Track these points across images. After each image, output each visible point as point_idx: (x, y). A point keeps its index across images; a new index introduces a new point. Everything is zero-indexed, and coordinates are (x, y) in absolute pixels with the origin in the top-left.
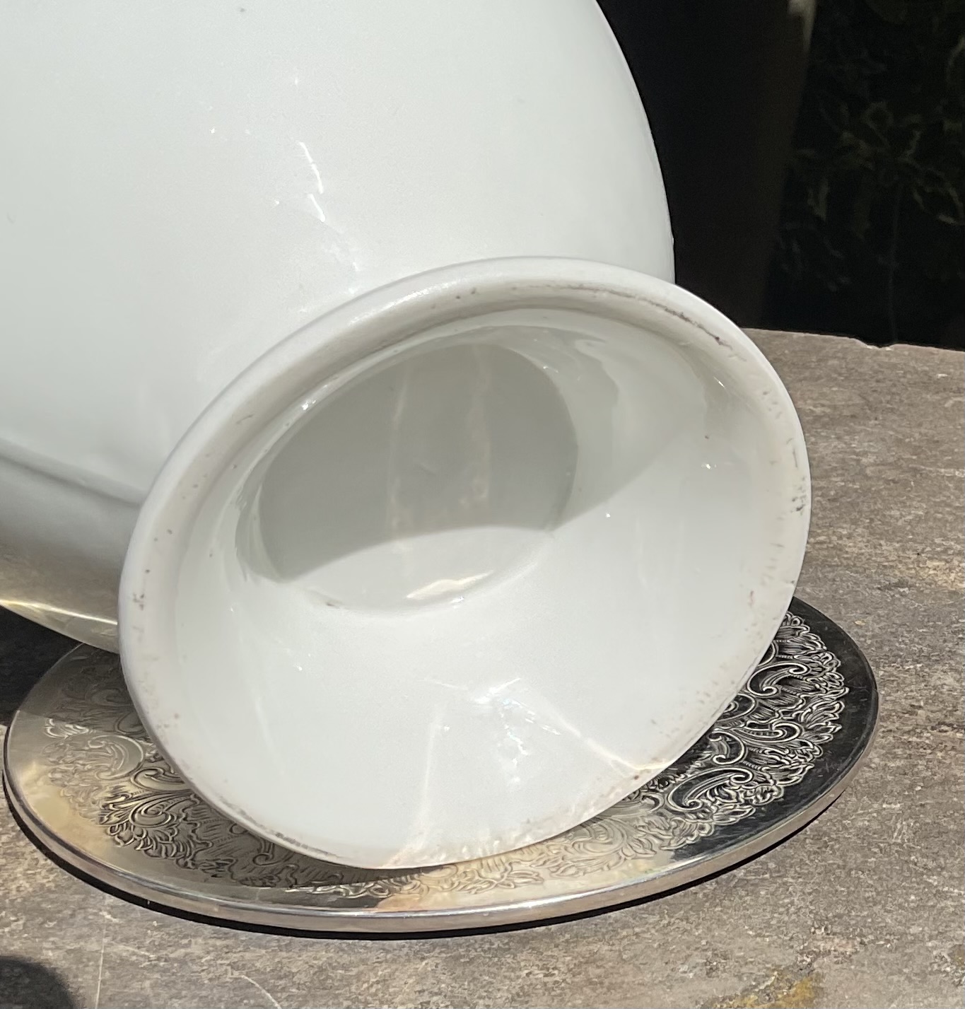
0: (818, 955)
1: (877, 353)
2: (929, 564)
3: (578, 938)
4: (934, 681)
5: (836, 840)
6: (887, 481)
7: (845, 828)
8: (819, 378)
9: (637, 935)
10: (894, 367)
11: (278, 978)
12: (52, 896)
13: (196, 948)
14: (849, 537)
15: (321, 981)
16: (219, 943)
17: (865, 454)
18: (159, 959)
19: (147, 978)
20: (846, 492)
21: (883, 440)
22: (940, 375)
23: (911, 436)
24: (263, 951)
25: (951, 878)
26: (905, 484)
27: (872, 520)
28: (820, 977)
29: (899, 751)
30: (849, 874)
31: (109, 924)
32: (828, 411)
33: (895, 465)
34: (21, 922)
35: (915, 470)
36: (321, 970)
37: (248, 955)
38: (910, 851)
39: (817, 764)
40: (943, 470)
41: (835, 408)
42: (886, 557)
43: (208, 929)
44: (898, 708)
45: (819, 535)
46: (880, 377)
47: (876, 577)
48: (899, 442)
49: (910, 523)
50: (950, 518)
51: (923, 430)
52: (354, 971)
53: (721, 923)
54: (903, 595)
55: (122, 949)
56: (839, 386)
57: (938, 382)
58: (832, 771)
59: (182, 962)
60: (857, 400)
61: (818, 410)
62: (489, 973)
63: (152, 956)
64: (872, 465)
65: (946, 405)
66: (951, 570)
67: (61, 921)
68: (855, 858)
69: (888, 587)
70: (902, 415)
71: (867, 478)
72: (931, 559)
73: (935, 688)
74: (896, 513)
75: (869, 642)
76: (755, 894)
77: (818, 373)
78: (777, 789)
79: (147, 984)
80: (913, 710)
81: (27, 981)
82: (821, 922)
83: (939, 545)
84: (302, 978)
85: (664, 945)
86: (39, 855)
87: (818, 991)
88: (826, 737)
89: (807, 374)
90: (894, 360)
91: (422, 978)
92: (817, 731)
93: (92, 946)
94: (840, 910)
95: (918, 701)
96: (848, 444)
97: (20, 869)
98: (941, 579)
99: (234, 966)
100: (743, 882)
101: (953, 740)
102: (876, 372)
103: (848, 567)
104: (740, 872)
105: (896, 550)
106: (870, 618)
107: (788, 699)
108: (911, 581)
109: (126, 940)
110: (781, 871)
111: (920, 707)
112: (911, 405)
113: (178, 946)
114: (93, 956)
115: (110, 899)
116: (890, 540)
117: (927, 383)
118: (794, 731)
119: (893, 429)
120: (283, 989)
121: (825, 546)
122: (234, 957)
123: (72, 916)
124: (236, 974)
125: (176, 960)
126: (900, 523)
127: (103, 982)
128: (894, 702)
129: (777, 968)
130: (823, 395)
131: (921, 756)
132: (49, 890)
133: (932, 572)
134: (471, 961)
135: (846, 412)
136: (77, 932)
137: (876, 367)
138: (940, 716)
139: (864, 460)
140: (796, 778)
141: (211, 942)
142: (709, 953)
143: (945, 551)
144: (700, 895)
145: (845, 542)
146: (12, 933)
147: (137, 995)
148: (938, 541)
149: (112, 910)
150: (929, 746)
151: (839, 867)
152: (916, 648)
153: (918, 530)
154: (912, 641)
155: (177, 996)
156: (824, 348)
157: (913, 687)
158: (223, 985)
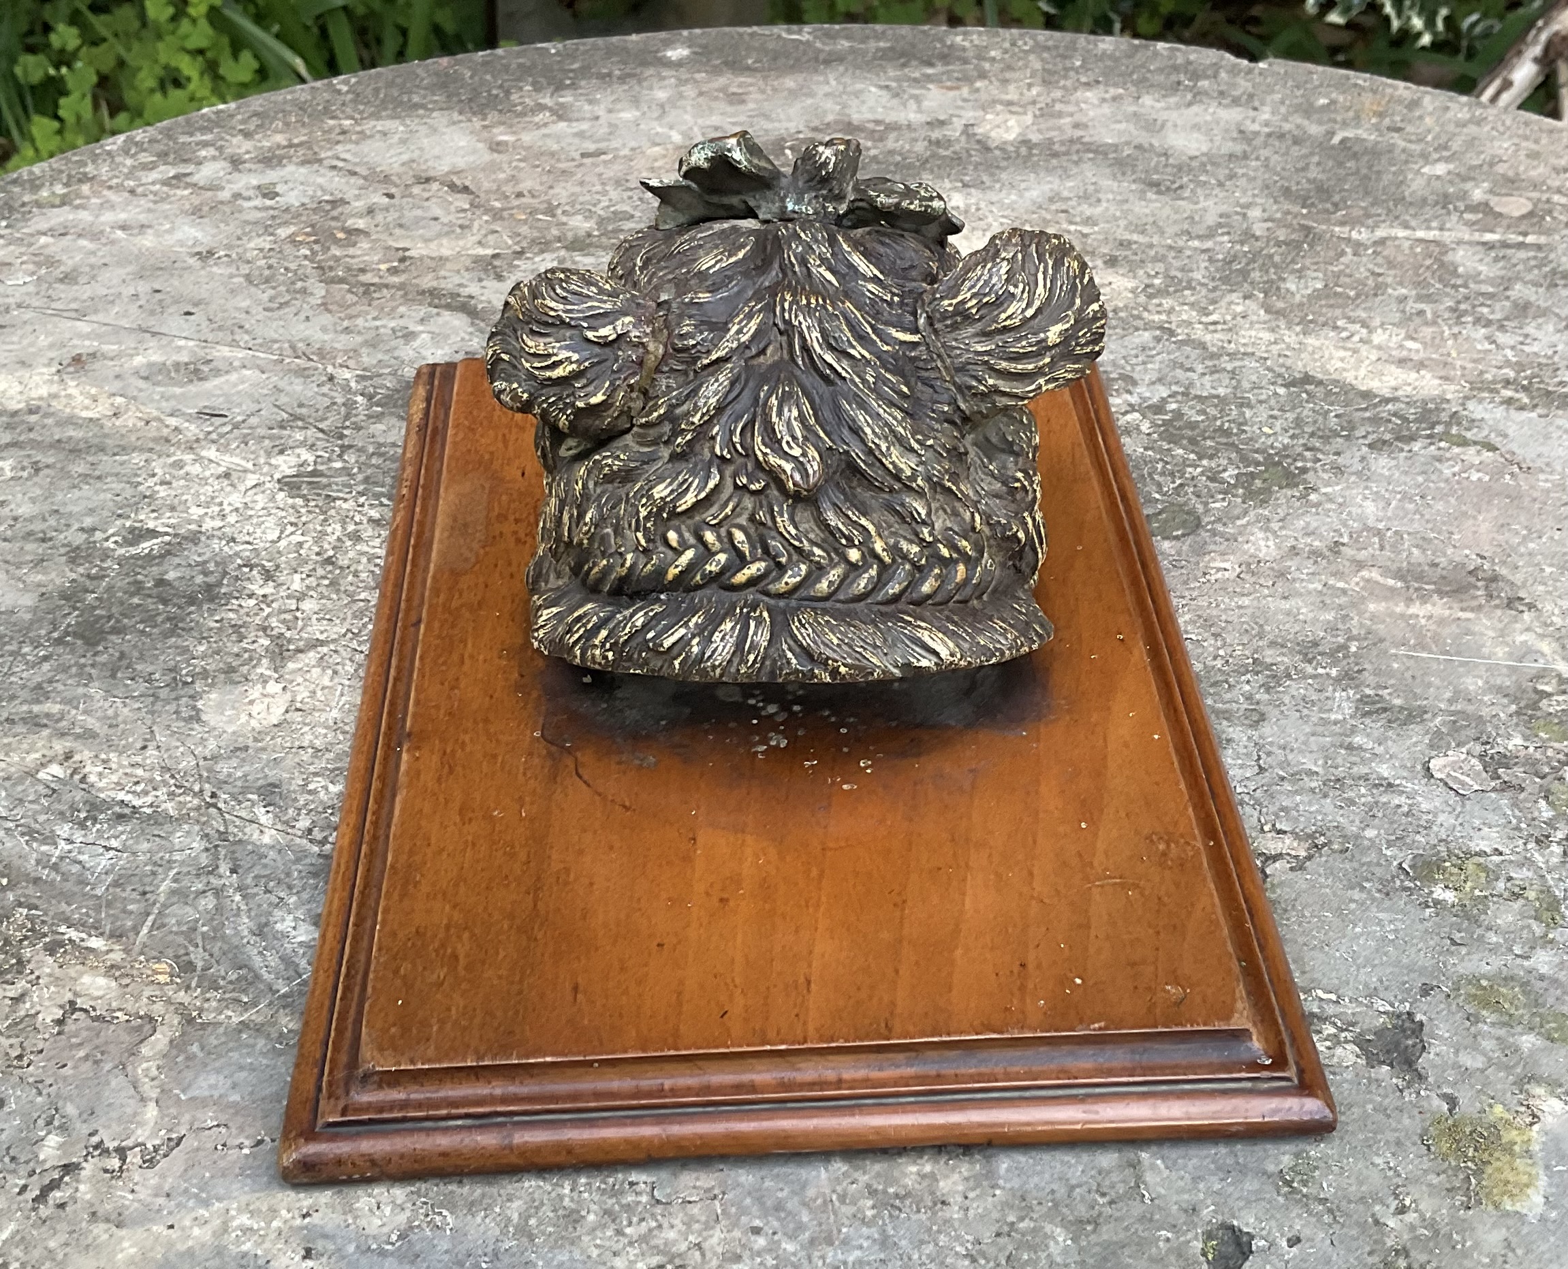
40: (1337, 229)
64: (1258, 220)
126: (1297, 299)
139: (1250, 215)
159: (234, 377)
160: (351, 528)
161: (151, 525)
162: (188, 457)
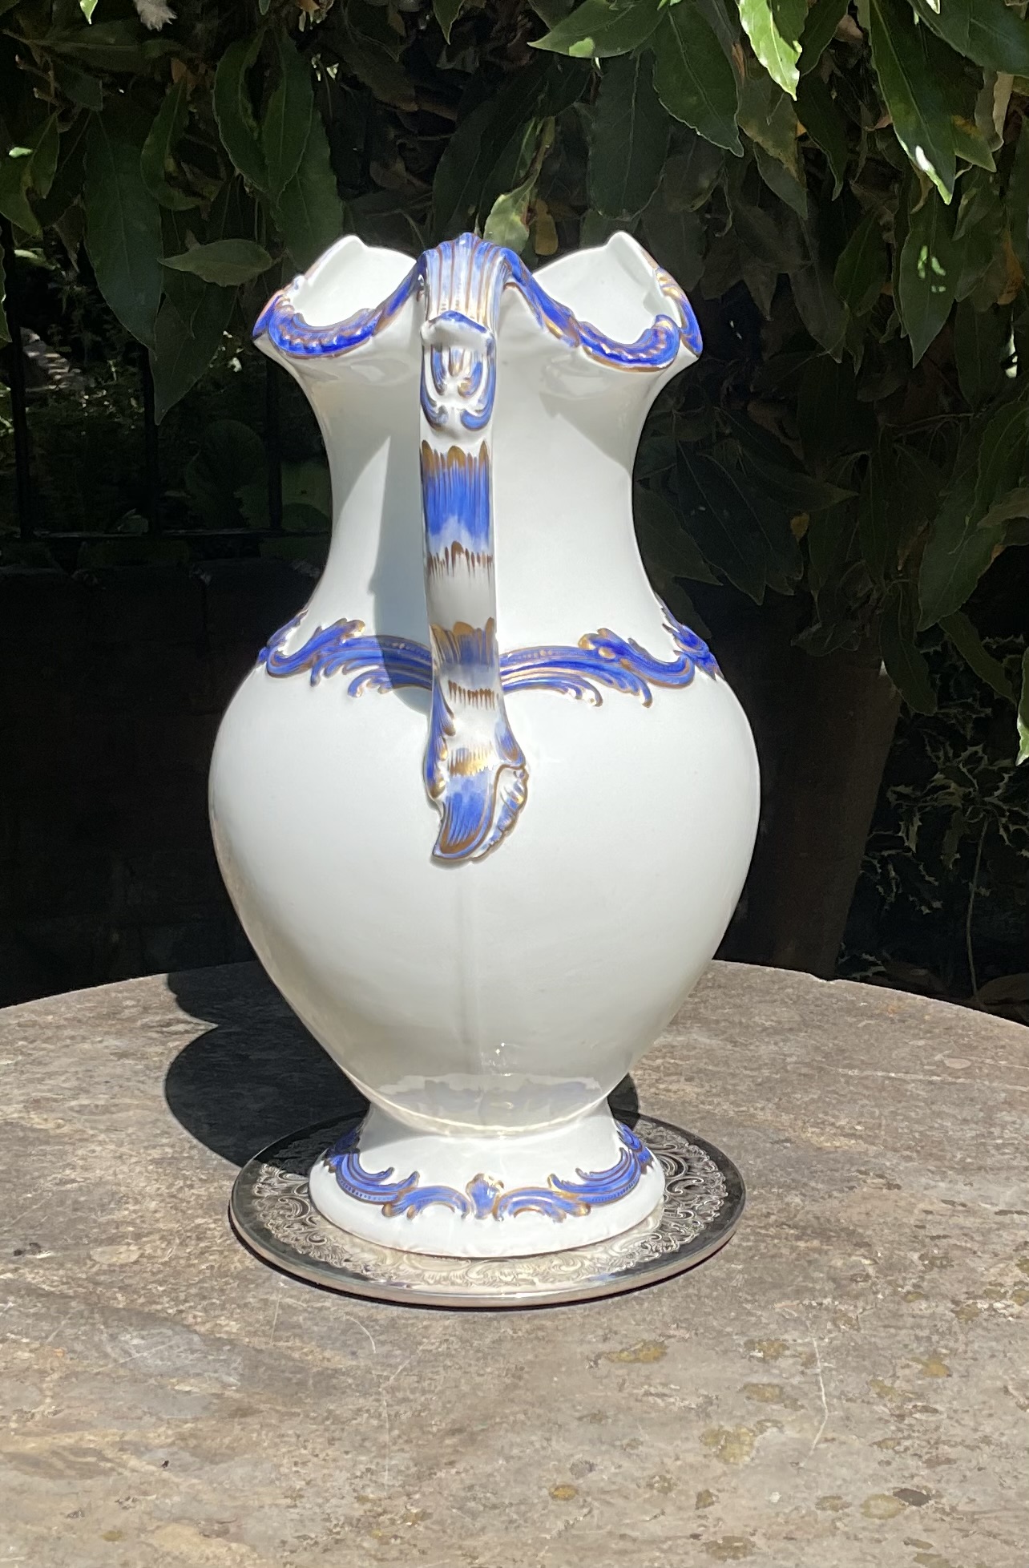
0: (670, 1337)
1: (822, 986)
2: (809, 1129)
4: (787, 1200)
5: (698, 1282)
6: (799, 1075)
7: (705, 1275)
10: (830, 996)
11: (370, 1320)
13: (328, 1304)
14: (762, 1109)
15: (392, 1324)
16: (340, 1302)
18: (307, 1307)
19: (300, 1315)
20: (769, 1079)
22: (862, 1003)
25: (759, 1306)
26: (809, 1077)
28: (667, 1347)
29: (751, 1237)
30: (699, 1299)
31: (283, 1288)
32: (774, 1024)
35: (821, 1069)
36: (393, 1320)
38: (740, 1290)
40: (840, 1070)
41: (780, 1022)
42: (782, 1124)
43: (335, 1295)
45: (741, 1106)
46: (819, 1002)
47: (771, 1135)
48: (817, 1049)
49: (805, 1102)
50: (834, 1101)
52: (410, 1322)
54: (785, 1148)
56: (788, 1007)
57: (859, 1008)
59: (320, 1309)
60: (797, 1019)
63: (304, 1305)
65: (859, 1026)
66: (823, 1134)
67: (257, 1285)
68: (705, 1291)
69: (777, 1142)
70: (825, 1030)
71: (786, 1072)
72: (811, 1126)
73: (786, 1204)
74: (798, 1096)
76: (641, 1304)
78: (675, 1245)
80: (768, 1215)
81: (238, 1311)
82: (675, 1320)
83: (820, 1118)
84: (381, 1322)
86: (247, 1252)
87: (664, 1354)
89: (768, 998)
90: (833, 991)
92: (704, 1216)
93: (273, 1298)
95: (772, 1210)
97: (237, 1258)
98: (813, 1140)
99: (347, 1314)
100: (635, 1298)
101: (787, 1234)
102: (817, 999)
103: (755, 1128)
104: (636, 1293)
106: (758, 1160)
107: (690, 1197)
108: (793, 1139)
109: (291, 1297)
111: (773, 1214)
112: (834, 1024)
113: (318, 1302)
114: (273, 1303)
116: (787, 1113)
117: (851, 1009)
120: (372, 1327)
121: (743, 1114)
122: (347, 1309)
123: (264, 1282)
124: (348, 1317)
125: (316, 1308)
127: (279, 1315)
129: (644, 1341)
131: (764, 1241)
132: (252, 1270)
133: (809, 1135)
135: (786, 1026)
136: (266, 1290)
137: (818, 996)
138: (784, 1220)
140: (688, 1240)
141: (337, 1301)
143: (823, 1122)
144: (610, 1302)
145: (758, 1111)
146: (232, 1288)
147: (295, 1322)
148: (820, 1115)
149: (284, 1281)
150: (770, 1236)
151: (694, 1295)
152: (782, 1180)
153: (809, 1108)
154: (781, 1176)
155: (316, 1325)
156: (785, 980)
157: (772, 1202)
158: (340, 1321)
159: (131, 1113)
160: (189, 1182)
161: (73, 1177)
162: (98, 1149)
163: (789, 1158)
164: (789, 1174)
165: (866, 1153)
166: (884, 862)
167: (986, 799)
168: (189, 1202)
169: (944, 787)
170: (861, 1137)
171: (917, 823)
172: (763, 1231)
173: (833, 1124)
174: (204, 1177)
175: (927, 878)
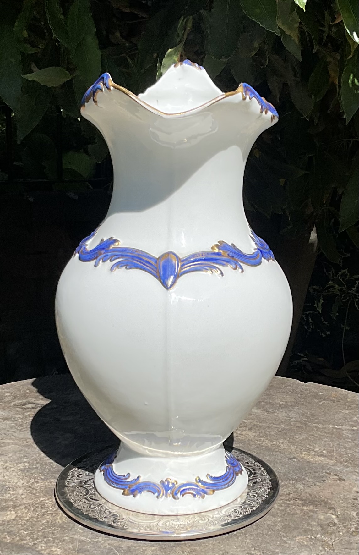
1: (303, 385)
2: (304, 453)
3: (192, 545)
4: (297, 487)
5: (261, 527)
6: (297, 427)
7: (264, 524)
8: (284, 392)
9: (207, 546)
10: (306, 390)
11: (119, 548)
12: (66, 524)
13: (100, 539)
14: (282, 443)
15: (129, 549)
16: (105, 539)
17: (292, 418)
18: (91, 541)
19: (88, 545)
20: (284, 429)
21: (299, 414)
22: (320, 393)
23: (307, 413)
24: (116, 541)
25: (289, 539)
26: (301, 428)
27: (290, 438)
29: (283, 505)
30: (263, 535)
31: (80, 532)
32: (284, 403)
33: (300, 422)
34: (59, 530)
35: (306, 424)
36: (129, 547)
37: (112, 542)
38: (280, 531)
39: (260, 505)
40: (314, 424)
41: (286, 402)
42: (291, 450)
43: (103, 535)
44: (285, 493)
45: (274, 442)
46: (302, 393)
47: (287, 456)
48: (303, 415)
49: (301, 440)
50: (313, 439)
51: (311, 411)
52: (137, 548)
53: (228, 545)
54: (294, 461)
55: (83, 538)
56: (289, 395)
57: (319, 396)
58: (264, 507)
59: (97, 542)
60: (294, 400)
61: (281, 403)
62: (169, 551)
63: (90, 540)
64: (293, 421)
65: (320, 404)
66: (309, 455)
67: (68, 530)
68: (265, 531)
69: (290, 459)
70: (306, 406)
71: (291, 425)
72: (304, 451)
73: (297, 488)
74: (297, 437)
75: (281, 474)
76: (238, 538)
77: (284, 391)
78: (249, 511)
79: (89, 547)
80: (289, 494)
81: (61, 543)
82: (253, 546)
83: (308, 447)
84: (124, 548)
85: (213, 549)
86: (63, 514)
88: (264, 498)
89: (280, 391)
90: (308, 388)
91: (153, 551)
92: (262, 497)
93: (76, 537)
94: (259, 544)
95: (291, 492)
96: (288, 414)
97: (58, 517)
98: (306, 458)
99: (109, 544)
100: (235, 535)
101: (298, 503)
102: (301, 391)
103: (280, 452)
104: (235, 533)
105: (295, 448)
106: (283, 467)
107: (255, 487)
108: (297, 457)
109: (84, 536)
110: (245, 533)
111: (291, 493)
112: (309, 403)
113: (95, 538)
114: (76, 539)
115: (80, 526)
116: (293, 445)
117: (316, 396)
118: (255, 496)
119: (302, 411)
120: (120, 551)
121: (275, 445)
122: (109, 542)
123: (71, 529)
124: (109, 546)
125: (95, 542)
126: (298, 440)
127: (78, 545)
128: (285, 491)
130: (284, 398)
131: (288, 507)
132: (66, 523)
133: (304, 455)
134: (165, 548)
135: (289, 404)
136: (72, 533)
137: (301, 389)
138: (297, 496)
139: (292, 420)
140: (254, 508)
141: (104, 538)
142: (224, 552)
143: (309, 449)
144: (224, 537)
145: (281, 444)
146: (57, 532)
147: (86, 549)
148: (308, 446)
149: (80, 529)
150: (291, 504)
151: (261, 533)
152: (294, 477)
153: (303, 442)
154: (293, 475)
155: (95, 550)
156: (287, 382)
157: (291, 488)
158: (106, 548)
163: (296, 467)
164: (296, 474)
165: (328, 464)
166: (307, 316)
167: (349, 291)
168: (36, 490)
169: (333, 287)
170: (325, 456)
171: (322, 301)
172: (288, 502)
173: (313, 450)
174: (43, 477)
175: (324, 322)
